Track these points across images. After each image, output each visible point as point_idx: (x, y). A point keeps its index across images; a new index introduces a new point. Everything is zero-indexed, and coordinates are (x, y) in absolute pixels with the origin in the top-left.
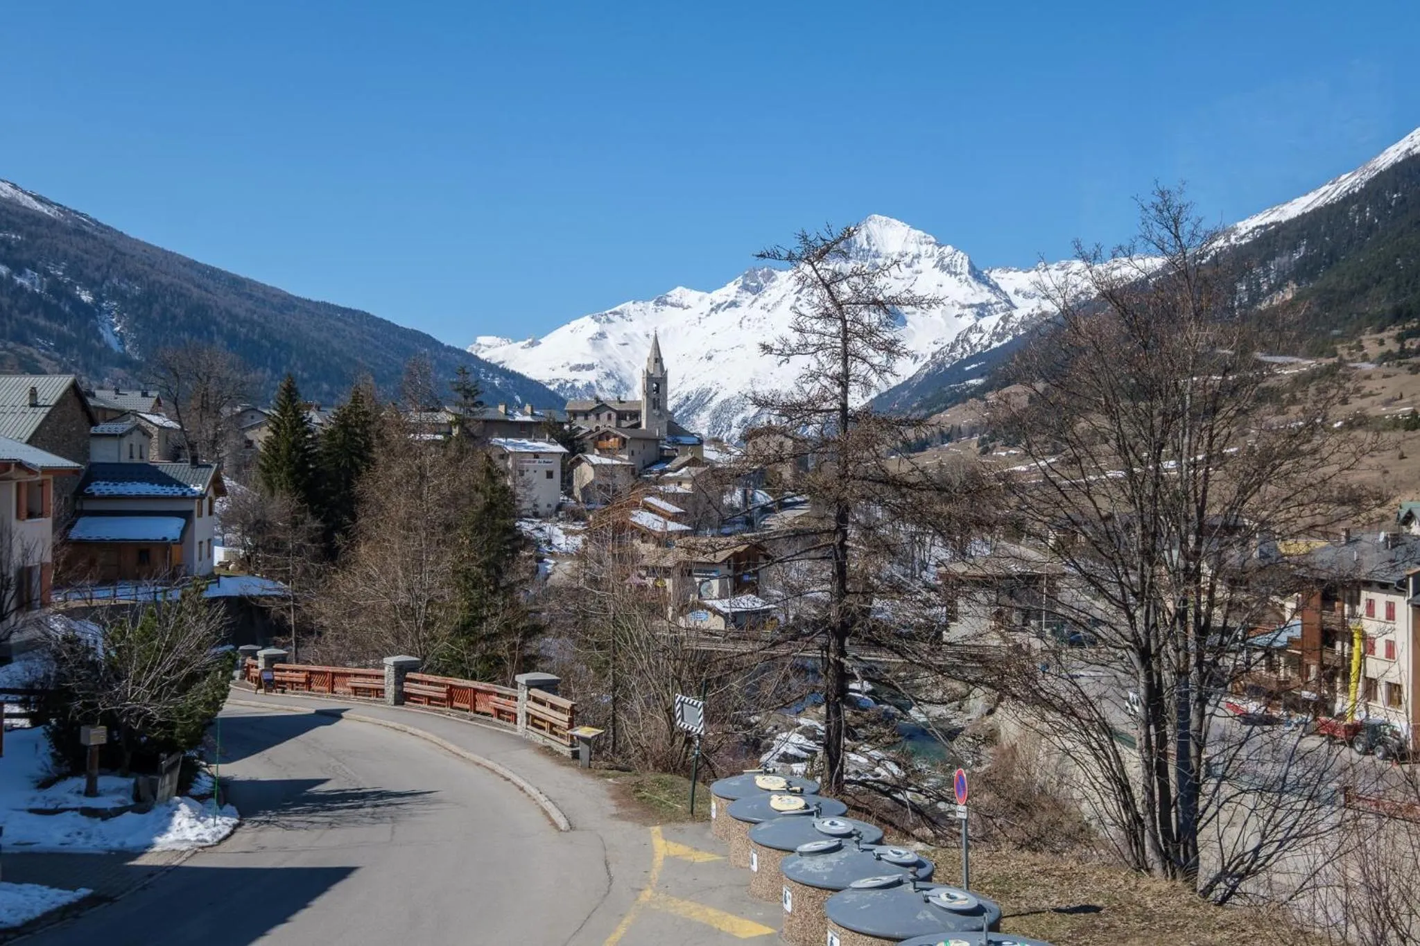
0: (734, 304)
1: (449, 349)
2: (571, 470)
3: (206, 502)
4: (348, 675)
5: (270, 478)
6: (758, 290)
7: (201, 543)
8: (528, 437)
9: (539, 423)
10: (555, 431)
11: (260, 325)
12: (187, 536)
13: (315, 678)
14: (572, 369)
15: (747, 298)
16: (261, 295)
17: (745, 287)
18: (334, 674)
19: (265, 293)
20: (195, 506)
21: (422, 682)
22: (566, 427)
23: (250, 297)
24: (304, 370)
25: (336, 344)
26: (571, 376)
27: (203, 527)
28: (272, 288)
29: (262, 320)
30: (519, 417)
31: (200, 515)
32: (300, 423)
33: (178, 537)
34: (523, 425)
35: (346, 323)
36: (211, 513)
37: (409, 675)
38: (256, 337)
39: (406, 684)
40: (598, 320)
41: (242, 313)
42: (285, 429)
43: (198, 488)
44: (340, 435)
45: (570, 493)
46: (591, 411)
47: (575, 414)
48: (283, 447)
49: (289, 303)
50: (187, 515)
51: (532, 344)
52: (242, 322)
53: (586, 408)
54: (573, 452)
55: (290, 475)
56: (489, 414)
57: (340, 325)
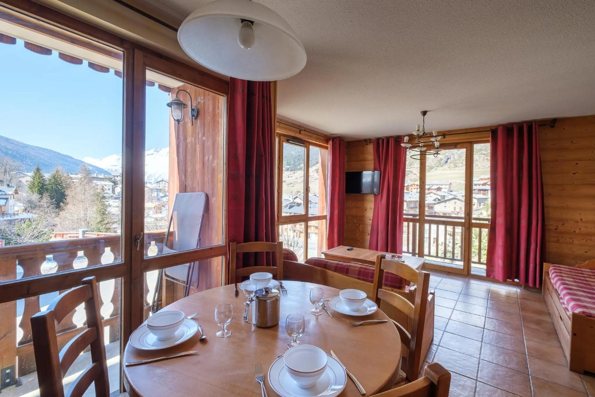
0: (152, 154)
1: (77, 160)
2: (114, 188)
3: (12, 196)
4: (68, 234)
5: (32, 190)
6: (158, 152)
7: (11, 206)
8: (103, 181)
9: (106, 178)
10: (110, 180)
11: (16, 151)
12: (7, 204)
13: (57, 235)
14: (112, 166)
15: (156, 153)
16: (16, 143)
17: (155, 151)
18: (63, 234)
19: (18, 143)
20: (9, 197)
21: (90, 234)
22: (113, 179)
23: (13, 143)
24: (31, 163)
25: (41, 157)
26: (111, 168)
27: (11, 202)
28: (20, 142)
29: (17, 150)
30: (100, 177)
31: (11, 199)
32: (41, 177)
33: (4, 204)
34: (101, 178)
35: (44, 152)
36: (14, 198)
37: (86, 233)
38: (15, 154)
39: (85, 235)
40: (118, 156)
41: (10, 147)
42: (37, 178)
43: (10, 193)
44: (53, 180)
45: (114, 193)
46: (119, 176)
47: (114, 176)
48: (36, 183)
49: (26, 146)
50: (7, 199)
51: (100, 160)
52: (10, 150)
53: (117, 175)
54: (115, 184)
55: (39, 190)
56: (92, 176)
57: (43, 152)
